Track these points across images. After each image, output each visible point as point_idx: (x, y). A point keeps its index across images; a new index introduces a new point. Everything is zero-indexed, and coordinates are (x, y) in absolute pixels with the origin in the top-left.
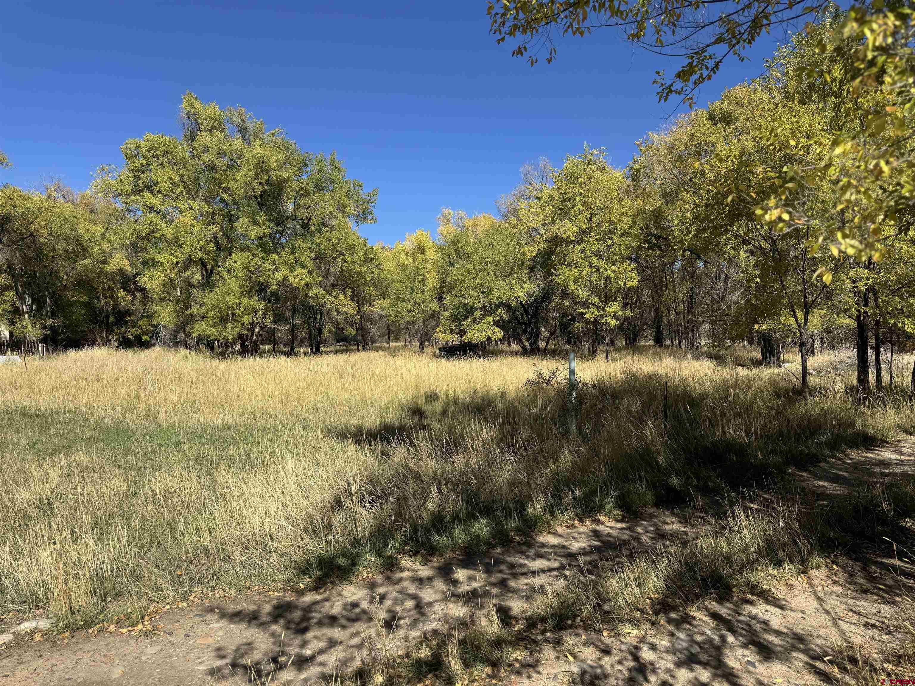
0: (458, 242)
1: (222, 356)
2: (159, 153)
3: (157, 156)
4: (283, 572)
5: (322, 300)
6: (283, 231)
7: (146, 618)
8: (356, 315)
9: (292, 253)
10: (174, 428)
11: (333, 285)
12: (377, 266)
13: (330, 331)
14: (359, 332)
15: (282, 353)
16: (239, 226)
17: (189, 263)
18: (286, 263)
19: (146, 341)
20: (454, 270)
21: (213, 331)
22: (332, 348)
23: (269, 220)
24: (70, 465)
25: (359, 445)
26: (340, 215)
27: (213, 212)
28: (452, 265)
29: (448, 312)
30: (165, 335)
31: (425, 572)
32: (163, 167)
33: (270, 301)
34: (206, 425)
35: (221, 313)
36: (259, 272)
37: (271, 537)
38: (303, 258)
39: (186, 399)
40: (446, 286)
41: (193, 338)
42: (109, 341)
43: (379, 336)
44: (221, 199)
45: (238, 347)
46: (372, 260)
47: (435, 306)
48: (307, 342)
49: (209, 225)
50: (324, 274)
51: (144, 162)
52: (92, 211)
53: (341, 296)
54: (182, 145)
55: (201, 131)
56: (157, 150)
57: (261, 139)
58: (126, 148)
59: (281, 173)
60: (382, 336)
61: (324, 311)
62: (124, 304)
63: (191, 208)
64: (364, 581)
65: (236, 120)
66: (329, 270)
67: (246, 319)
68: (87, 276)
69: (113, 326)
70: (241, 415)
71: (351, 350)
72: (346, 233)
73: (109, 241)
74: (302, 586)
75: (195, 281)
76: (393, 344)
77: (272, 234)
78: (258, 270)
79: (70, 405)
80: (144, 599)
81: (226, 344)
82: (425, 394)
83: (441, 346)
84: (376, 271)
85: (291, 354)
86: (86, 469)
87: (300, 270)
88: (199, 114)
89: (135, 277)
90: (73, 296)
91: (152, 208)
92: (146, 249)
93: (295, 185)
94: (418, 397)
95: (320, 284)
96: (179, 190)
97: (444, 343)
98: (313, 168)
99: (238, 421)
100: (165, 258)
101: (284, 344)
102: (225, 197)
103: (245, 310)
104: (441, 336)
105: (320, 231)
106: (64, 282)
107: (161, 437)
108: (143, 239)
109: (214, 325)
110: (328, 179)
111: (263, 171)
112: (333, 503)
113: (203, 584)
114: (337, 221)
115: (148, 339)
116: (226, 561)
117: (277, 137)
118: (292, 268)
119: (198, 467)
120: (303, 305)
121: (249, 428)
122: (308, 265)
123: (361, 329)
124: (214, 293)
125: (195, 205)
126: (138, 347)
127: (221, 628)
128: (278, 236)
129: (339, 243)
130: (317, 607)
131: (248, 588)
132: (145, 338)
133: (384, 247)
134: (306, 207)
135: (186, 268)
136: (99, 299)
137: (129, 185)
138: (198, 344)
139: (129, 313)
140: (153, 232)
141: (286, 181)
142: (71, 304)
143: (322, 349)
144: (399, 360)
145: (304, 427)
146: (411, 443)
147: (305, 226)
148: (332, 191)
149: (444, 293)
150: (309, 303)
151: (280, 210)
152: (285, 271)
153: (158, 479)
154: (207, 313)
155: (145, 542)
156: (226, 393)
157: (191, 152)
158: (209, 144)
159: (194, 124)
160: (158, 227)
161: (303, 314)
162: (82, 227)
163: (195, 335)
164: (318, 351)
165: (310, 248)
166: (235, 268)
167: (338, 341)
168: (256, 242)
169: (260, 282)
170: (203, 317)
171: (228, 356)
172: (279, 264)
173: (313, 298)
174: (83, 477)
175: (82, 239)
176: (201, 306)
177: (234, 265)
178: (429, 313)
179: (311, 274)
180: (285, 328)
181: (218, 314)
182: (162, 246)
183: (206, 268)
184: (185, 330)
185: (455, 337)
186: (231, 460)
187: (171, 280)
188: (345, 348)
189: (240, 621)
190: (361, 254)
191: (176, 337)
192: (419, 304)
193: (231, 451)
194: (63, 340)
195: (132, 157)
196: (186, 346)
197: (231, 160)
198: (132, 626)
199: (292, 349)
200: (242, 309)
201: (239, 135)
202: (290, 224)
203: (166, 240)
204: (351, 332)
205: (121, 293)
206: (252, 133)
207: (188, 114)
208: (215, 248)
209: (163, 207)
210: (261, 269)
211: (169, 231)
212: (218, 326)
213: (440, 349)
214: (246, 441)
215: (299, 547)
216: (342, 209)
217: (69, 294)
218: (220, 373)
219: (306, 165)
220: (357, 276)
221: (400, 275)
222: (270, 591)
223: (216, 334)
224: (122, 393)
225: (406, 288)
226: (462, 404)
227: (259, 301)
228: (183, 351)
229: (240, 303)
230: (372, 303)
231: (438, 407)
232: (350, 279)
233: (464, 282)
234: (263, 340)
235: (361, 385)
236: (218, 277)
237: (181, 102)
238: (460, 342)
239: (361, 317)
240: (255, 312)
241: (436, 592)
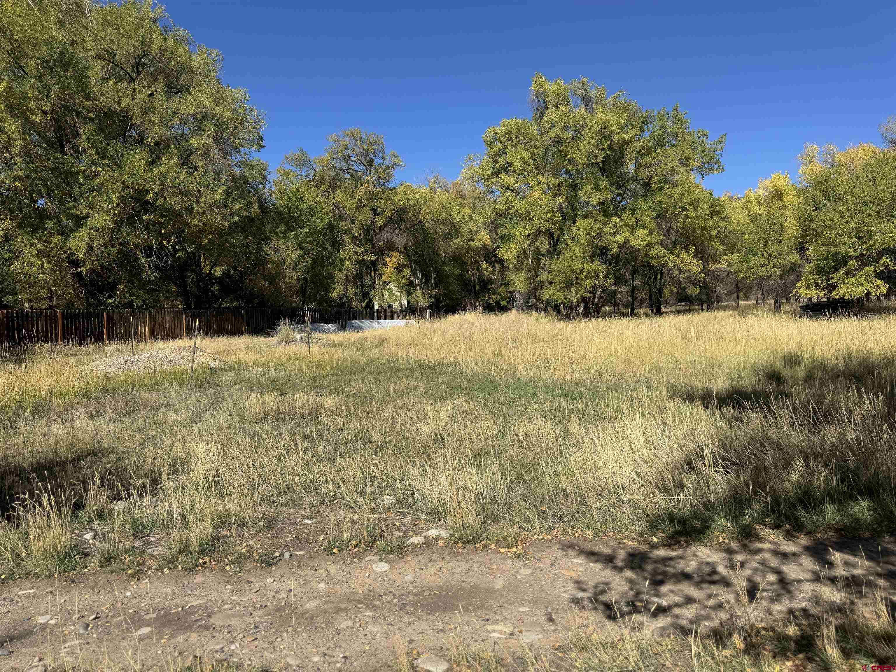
0: (827, 181)
1: (568, 318)
2: (513, 136)
3: (511, 140)
4: (636, 522)
5: (663, 260)
6: (624, 193)
7: (519, 543)
8: (700, 273)
9: (633, 214)
10: (530, 381)
11: (675, 243)
12: (724, 218)
13: (671, 291)
14: (704, 290)
15: (622, 314)
16: (582, 195)
17: (539, 233)
18: (627, 225)
19: (504, 306)
20: (821, 215)
21: (559, 296)
22: (673, 308)
23: (611, 185)
24: (454, 408)
25: (708, 409)
26: (683, 169)
27: (559, 184)
28: (818, 209)
29: (813, 264)
30: (519, 300)
31: (789, 547)
32: (516, 148)
33: (610, 264)
34: (557, 380)
35: (566, 278)
36: (601, 236)
37: (623, 489)
38: (644, 218)
39: (539, 356)
40: (809, 235)
41: (542, 302)
42: (476, 307)
43: (726, 295)
44: (566, 170)
45: (581, 309)
46: (718, 212)
47: (795, 258)
48: (648, 302)
49: (555, 197)
50: (665, 232)
51: (501, 147)
52: (462, 196)
53: (684, 255)
54: (532, 125)
55: (548, 108)
56: (511, 133)
57: (603, 105)
58: (487, 136)
59: (622, 136)
60: (730, 293)
61: (665, 271)
62: (487, 274)
63: (540, 183)
64: (720, 546)
65: (579, 92)
66: (670, 227)
67: (589, 283)
68: (459, 252)
69: (479, 293)
70: (587, 372)
71: (694, 309)
72: (689, 187)
73: (475, 221)
74: (655, 540)
75: (543, 251)
76: (742, 303)
77: (613, 198)
78: (599, 235)
79: (451, 360)
80: (517, 527)
81: (570, 307)
82: (784, 357)
83: (801, 304)
84: (723, 224)
85: (632, 315)
86: (464, 412)
87: (640, 231)
88: (546, 93)
89: (495, 250)
90: (450, 270)
91: (508, 188)
92: (503, 225)
93: (637, 145)
94: (774, 358)
95: (661, 243)
96: (530, 168)
97: (806, 300)
98: (655, 125)
99: (584, 378)
100: (519, 231)
101: (624, 305)
102: (570, 168)
103: (588, 274)
104: (803, 292)
105: (661, 189)
106: (443, 259)
107: (520, 388)
108: (501, 216)
109: (561, 289)
110: (671, 133)
111: (605, 137)
112: (684, 464)
113: (563, 522)
114: (680, 176)
115: (506, 304)
116: (583, 505)
117: (618, 100)
118: (632, 229)
119: (552, 417)
120: (643, 266)
121: (595, 385)
122: (649, 226)
123: (705, 287)
124: (560, 260)
125: (543, 180)
126: (498, 311)
127: (581, 564)
128: (619, 199)
129: (681, 198)
130: (672, 563)
131: (604, 533)
132: (503, 303)
133: (732, 197)
134: (647, 166)
135: (536, 240)
136: (468, 271)
137: (489, 169)
138: (546, 307)
139: (490, 281)
140: (509, 209)
141: (627, 142)
142: (448, 277)
143: (663, 309)
144: (751, 320)
145: (647, 387)
146: (769, 409)
147: (646, 185)
148: (674, 145)
149: (806, 242)
150: (649, 263)
151: (621, 173)
152: (626, 233)
153: (521, 425)
154: (554, 279)
155: (513, 478)
156: (574, 352)
157: (539, 130)
158: (556, 120)
159: (542, 103)
160: (513, 204)
161: (644, 276)
162: (455, 210)
163: (544, 299)
164: (658, 312)
165: (651, 208)
166: (579, 234)
167: (680, 301)
168: (598, 208)
169: (601, 246)
170: (551, 283)
171: (573, 317)
172: (619, 227)
173: (653, 258)
174: (464, 419)
175: (454, 221)
176: (549, 272)
177: (578, 232)
178: (788, 267)
179: (652, 234)
180: (624, 289)
181: (564, 279)
182: (516, 221)
183: (553, 237)
184: (535, 295)
185: (822, 294)
186: (581, 414)
187: (524, 251)
188: (687, 308)
189: (596, 561)
190: (706, 207)
191: (528, 302)
192: (775, 257)
193: (581, 405)
194: (444, 306)
195: (491, 143)
196: (537, 309)
197: (575, 131)
198: (509, 548)
199: (632, 310)
200: (585, 273)
201: (583, 106)
202: (631, 185)
203: (520, 215)
204: (695, 291)
205: (485, 265)
206: (594, 101)
207: (537, 94)
208: (561, 218)
209: (517, 186)
210: (602, 234)
211: (521, 207)
212: (564, 291)
213: (802, 307)
214: (593, 397)
215: (651, 502)
216: (685, 162)
217: (447, 269)
218: (567, 334)
219: (647, 123)
220: (702, 232)
221: (752, 226)
222: (624, 538)
223: (562, 298)
224: (488, 351)
225: (759, 240)
226: (832, 369)
227: (600, 265)
228: (535, 314)
229: (583, 268)
230: (718, 259)
231: (801, 372)
232: (693, 236)
233: (835, 227)
234: (604, 302)
235: (707, 347)
236: (563, 245)
237: (530, 84)
238: (828, 298)
239: (705, 275)
240: (597, 276)
241: (804, 570)
